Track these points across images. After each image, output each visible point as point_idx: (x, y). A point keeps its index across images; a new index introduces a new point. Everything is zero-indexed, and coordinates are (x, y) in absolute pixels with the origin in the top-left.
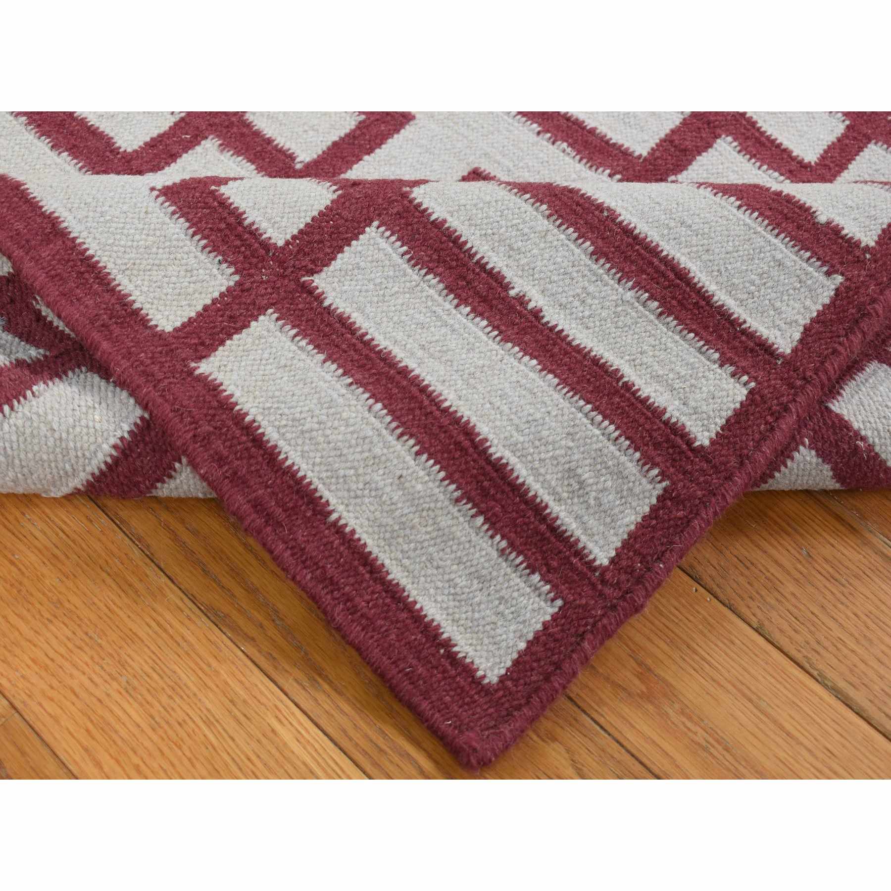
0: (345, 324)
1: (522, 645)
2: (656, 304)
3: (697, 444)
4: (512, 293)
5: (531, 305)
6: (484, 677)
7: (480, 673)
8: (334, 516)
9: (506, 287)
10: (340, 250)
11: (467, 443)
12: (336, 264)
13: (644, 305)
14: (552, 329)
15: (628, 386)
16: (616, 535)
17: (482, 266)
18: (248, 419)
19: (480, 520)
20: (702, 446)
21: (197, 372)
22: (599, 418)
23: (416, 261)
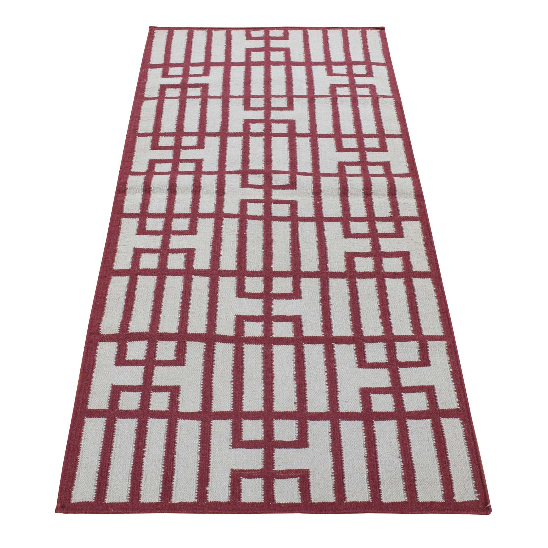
0: (113, 431)
1: (81, 501)
2: (163, 473)
3: (140, 500)
4: (144, 449)
5: (144, 454)
6: (72, 500)
7: (71, 499)
8: (78, 457)
9: (144, 448)
10: (127, 418)
11: (107, 466)
12: (124, 420)
13: (161, 472)
14: (142, 461)
15: (141, 482)
16: (113, 500)
17: (145, 441)
18: (82, 433)
19: (97, 478)
20: (140, 502)
21: (85, 419)
22: (130, 482)
23: (136, 430)
